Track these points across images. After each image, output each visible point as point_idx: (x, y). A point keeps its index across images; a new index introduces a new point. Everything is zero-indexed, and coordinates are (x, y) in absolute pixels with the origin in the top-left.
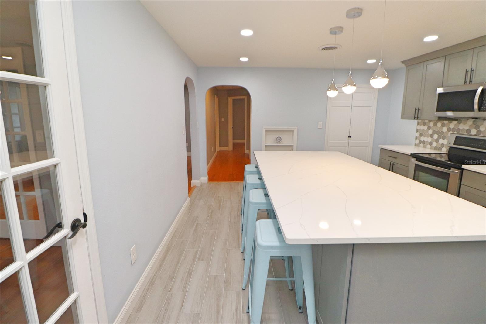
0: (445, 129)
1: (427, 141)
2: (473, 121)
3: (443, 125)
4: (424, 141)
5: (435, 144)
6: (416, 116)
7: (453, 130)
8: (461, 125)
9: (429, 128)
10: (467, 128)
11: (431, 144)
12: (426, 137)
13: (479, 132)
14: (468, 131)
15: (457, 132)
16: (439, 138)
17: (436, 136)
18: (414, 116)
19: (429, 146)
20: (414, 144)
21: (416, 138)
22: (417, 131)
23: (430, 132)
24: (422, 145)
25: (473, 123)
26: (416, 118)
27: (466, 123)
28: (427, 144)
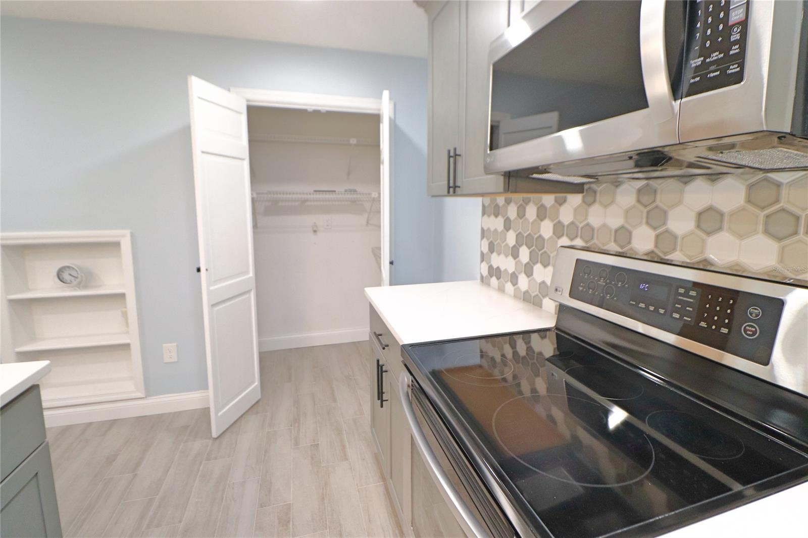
0: (546, 229)
1: (506, 270)
2: (639, 191)
3: (542, 213)
4: (498, 268)
5: (523, 282)
6: (451, 184)
7: (571, 230)
8: (596, 209)
9: (508, 225)
10: (615, 220)
11: (514, 279)
12: (502, 256)
13: (666, 238)
14: (623, 234)
15: (581, 238)
16: (533, 260)
17: (524, 254)
18: (446, 182)
19: (509, 287)
20: (479, 277)
21: (483, 257)
22: (484, 233)
23: (511, 239)
24: (494, 281)
25: (638, 201)
26: (451, 190)
27: (613, 202)
28: (506, 282)
